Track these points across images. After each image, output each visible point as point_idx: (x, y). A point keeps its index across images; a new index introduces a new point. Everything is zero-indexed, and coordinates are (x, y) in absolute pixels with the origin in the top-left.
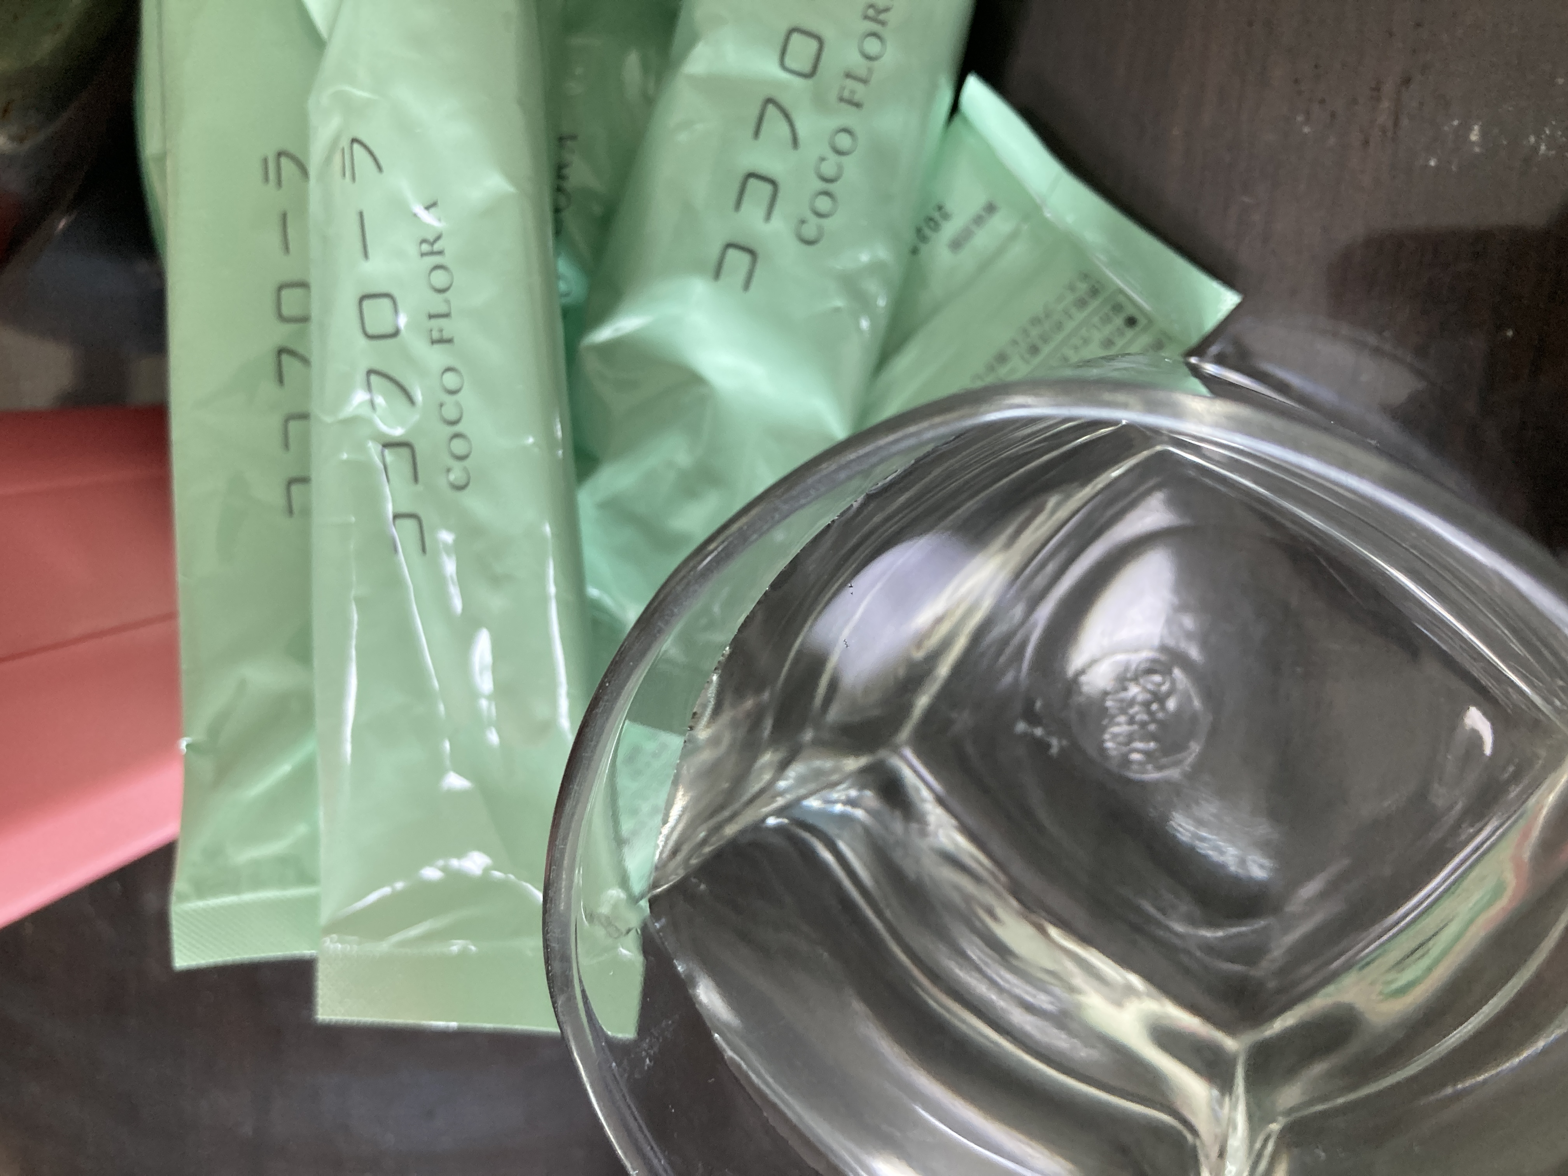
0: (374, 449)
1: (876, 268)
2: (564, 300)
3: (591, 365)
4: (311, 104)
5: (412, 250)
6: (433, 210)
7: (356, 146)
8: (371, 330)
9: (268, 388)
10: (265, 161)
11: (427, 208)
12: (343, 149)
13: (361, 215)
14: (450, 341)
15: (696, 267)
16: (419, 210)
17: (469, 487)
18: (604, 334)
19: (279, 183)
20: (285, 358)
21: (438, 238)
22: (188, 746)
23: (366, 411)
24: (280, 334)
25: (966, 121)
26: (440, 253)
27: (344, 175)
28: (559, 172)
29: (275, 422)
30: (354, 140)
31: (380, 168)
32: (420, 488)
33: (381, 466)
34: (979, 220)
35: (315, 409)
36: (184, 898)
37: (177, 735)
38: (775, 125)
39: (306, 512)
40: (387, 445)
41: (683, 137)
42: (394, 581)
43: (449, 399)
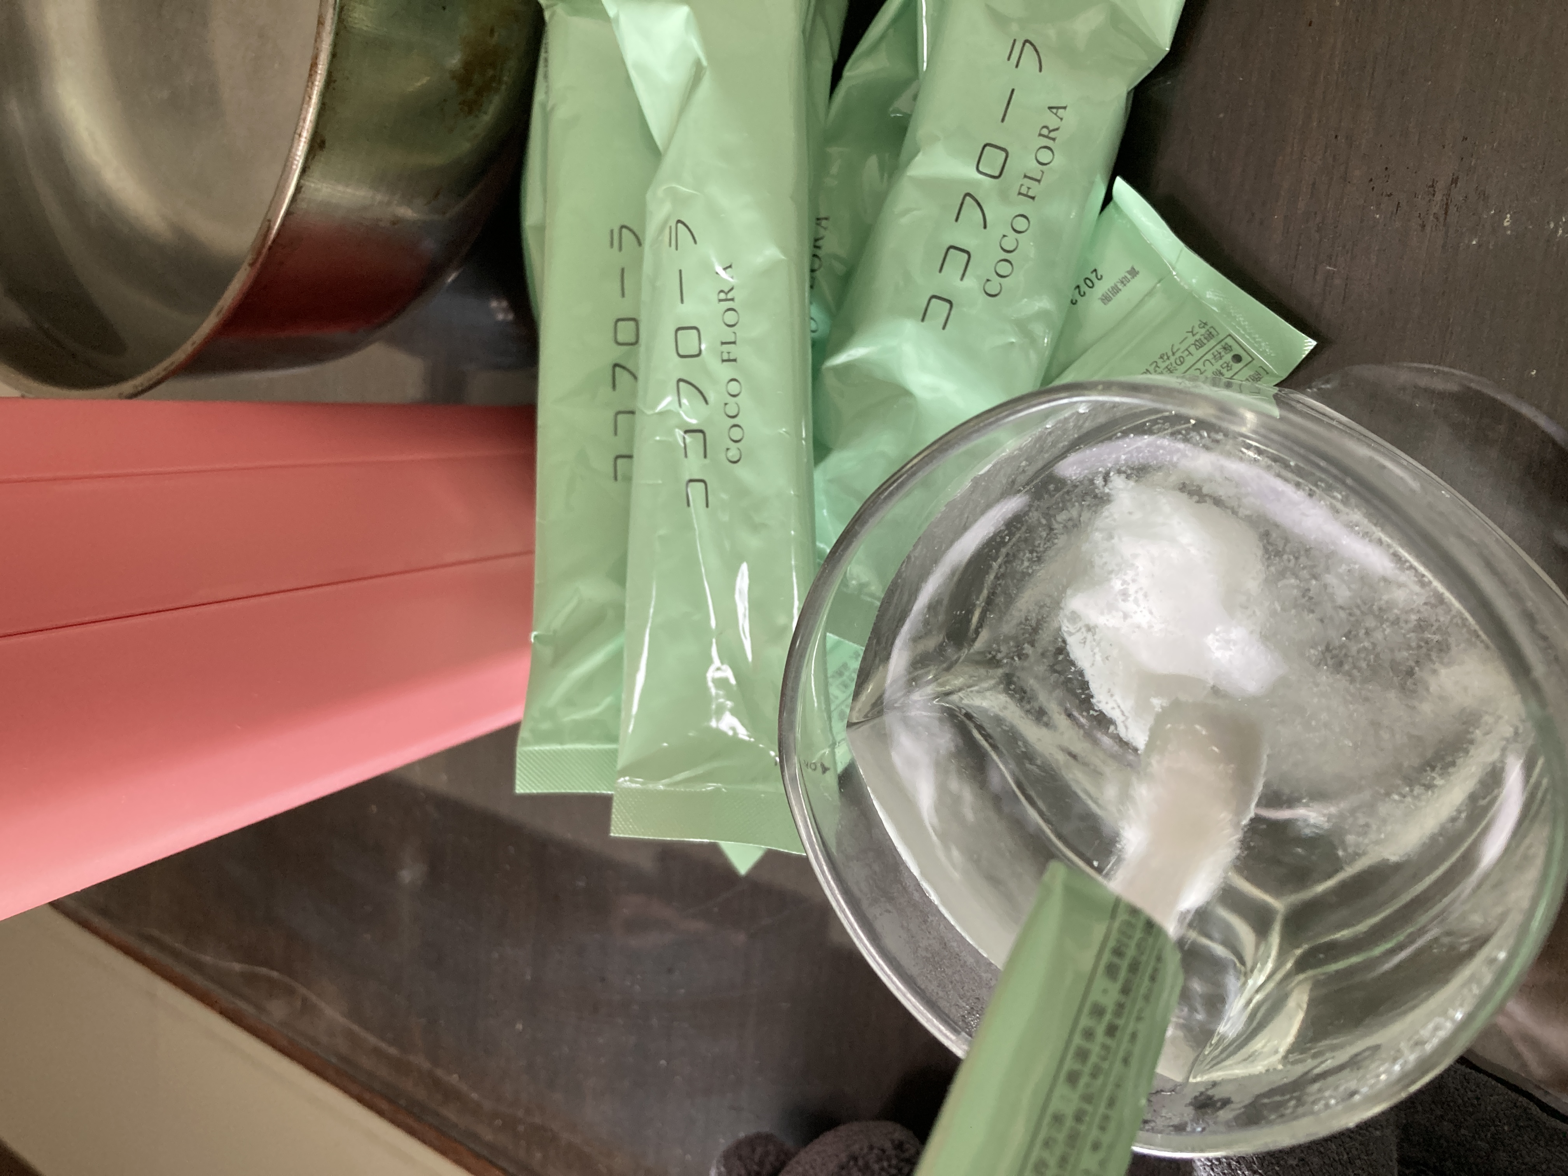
0: (679, 433)
1: (1042, 315)
2: (813, 335)
3: (830, 381)
4: (649, 196)
5: (714, 298)
6: (729, 270)
7: (680, 225)
8: (681, 353)
9: (605, 389)
10: (612, 232)
11: (725, 269)
12: (671, 227)
13: (680, 271)
14: (735, 360)
15: (908, 313)
16: (719, 269)
17: (739, 463)
18: (841, 359)
19: (620, 249)
20: (617, 369)
21: (732, 289)
22: (536, 637)
23: (675, 407)
24: (616, 354)
25: (1117, 208)
26: (732, 300)
27: (670, 245)
28: (816, 243)
29: (610, 414)
30: (679, 221)
31: (695, 242)
32: (707, 461)
33: (682, 445)
34: (1124, 281)
35: (640, 405)
36: (526, 743)
37: (530, 631)
38: (971, 212)
39: (628, 479)
40: (686, 432)
41: (905, 220)
42: (688, 526)
43: (732, 400)
